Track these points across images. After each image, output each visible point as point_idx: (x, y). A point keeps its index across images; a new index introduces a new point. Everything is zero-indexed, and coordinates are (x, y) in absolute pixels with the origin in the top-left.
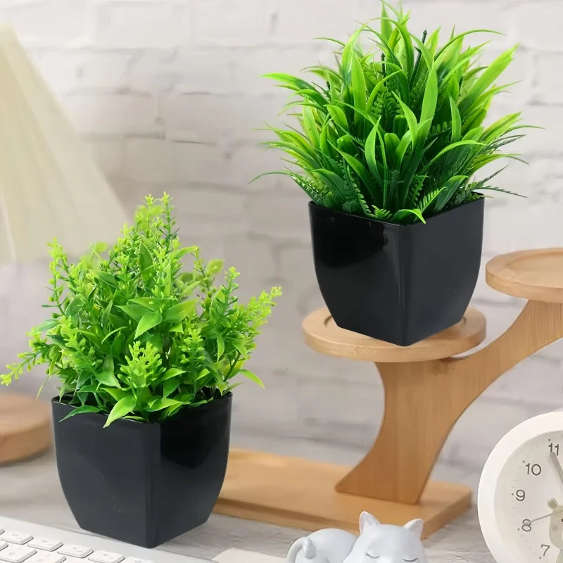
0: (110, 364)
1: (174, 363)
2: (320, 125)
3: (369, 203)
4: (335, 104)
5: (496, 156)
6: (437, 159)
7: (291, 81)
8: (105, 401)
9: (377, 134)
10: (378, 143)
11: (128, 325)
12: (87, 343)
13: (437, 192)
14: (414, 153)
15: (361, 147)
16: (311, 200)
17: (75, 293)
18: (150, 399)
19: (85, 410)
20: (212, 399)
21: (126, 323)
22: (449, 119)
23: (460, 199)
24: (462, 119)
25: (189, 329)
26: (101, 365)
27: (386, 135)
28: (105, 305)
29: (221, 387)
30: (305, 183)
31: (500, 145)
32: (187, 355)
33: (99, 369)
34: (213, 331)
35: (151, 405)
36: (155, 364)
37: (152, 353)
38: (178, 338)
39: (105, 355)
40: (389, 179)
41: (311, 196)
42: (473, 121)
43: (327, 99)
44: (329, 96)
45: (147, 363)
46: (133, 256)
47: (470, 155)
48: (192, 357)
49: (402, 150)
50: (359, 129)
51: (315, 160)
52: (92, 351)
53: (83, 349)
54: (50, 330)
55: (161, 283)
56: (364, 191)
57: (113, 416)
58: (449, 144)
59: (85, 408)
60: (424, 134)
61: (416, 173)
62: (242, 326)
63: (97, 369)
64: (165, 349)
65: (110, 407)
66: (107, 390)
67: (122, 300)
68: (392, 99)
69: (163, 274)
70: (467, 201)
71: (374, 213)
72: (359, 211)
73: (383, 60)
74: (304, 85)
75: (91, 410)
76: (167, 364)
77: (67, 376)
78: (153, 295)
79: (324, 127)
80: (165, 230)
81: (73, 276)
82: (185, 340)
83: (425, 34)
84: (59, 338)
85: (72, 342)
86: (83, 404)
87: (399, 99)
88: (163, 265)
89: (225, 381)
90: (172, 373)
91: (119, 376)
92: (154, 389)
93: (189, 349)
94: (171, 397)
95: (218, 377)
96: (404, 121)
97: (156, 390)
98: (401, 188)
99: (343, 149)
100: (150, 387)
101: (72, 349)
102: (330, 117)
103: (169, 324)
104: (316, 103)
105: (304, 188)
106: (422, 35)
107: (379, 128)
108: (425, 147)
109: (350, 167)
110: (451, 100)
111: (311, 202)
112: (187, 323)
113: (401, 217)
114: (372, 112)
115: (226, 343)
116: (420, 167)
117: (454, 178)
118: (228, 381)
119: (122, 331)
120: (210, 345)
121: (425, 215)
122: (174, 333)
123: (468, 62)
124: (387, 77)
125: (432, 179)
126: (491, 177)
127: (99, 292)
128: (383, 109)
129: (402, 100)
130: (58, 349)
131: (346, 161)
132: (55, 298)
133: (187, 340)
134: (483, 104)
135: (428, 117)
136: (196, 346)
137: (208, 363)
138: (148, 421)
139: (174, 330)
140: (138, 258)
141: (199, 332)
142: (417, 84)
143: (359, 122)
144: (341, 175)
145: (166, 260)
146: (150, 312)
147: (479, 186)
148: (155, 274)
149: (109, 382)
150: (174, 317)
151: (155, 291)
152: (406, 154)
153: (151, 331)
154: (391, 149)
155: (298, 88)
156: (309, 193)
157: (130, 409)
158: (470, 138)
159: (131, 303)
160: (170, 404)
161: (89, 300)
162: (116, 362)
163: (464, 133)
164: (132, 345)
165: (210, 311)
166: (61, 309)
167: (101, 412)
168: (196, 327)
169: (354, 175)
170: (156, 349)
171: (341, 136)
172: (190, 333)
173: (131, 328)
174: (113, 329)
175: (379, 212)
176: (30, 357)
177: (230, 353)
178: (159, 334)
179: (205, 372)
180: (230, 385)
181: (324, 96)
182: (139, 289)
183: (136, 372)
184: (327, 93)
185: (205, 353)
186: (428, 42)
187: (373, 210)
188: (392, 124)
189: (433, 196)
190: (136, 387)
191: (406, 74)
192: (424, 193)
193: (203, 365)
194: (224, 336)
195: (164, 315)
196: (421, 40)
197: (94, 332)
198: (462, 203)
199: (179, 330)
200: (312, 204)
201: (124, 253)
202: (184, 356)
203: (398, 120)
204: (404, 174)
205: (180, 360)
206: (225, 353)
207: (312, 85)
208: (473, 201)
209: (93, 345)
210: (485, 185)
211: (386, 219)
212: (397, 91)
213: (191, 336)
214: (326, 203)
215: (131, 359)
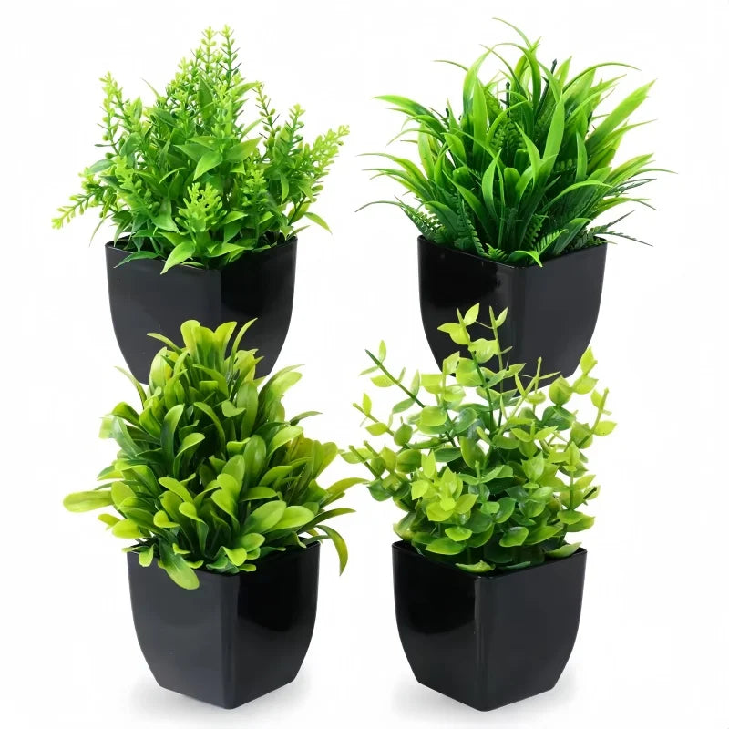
0: (168, 207)
1: (235, 206)
2: (436, 154)
3: (483, 242)
4: (453, 132)
5: (623, 200)
6: (560, 199)
7: (408, 105)
8: (162, 246)
9: (496, 168)
10: (496, 177)
11: (186, 166)
12: (143, 185)
13: (557, 234)
14: (535, 190)
15: (478, 180)
16: (421, 234)
17: (131, 131)
18: (210, 245)
19: (140, 255)
20: (276, 244)
21: (184, 164)
22: (574, 156)
23: (581, 243)
24: (589, 157)
25: (252, 170)
26: (159, 207)
27: (506, 169)
28: (162, 144)
29: (285, 231)
30: (415, 215)
31: (628, 188)
32: (249, 197)
33: (156, 212)
34: (277, 172)
35: (211, 250)
36: (215, 207)
37: (212, 194)
38: (241, 180)
39: (162, 198)
40: (507, 217)
41: (422, 230)
42: (601, 160)
43: (446, 126)
44: (447, 123)
45: (207, 206)
46: (192, 92)
47: (594, 197)
48: (254, 200)
49: (522, 186)
50: (477, 161)
51: (427, 191)
52: (148, 193)
53: (139, 191)
54: (104, 171)
55: (222, 120)
56: (478, 228)
57: (170, 263)
58: (572, 183)
59: (142, 254)
60: (546, 172)
61: (536, 212)
62: (307, 167)
63: (154, 213)
64: (226, 191)
65: (167, 253)
66: (164, 235)
67: (180, 139)
68: (514, 131)
69: (224, 111)
70: (588, 246)
71: (488, 253)
72: (472, 249)
73: (508, 88)
74: (421, 110)
75: (149, 255)
76: (228, 206)
77: (122, 220)
78: (212, 133)
79: (440, 157)
80: (226, 66)
81: (129, 113)
82: (247, 182)
83: (555, 63)
84: (114, 180)
85: (127, 183)
86: (139, 249)
87: (522, 132)
88: (224, 101)
89: (289, 225)
90: (233, 217)
91: (177, 219)
92: (214, 234)
93: (252, 191)
94: (232, 241)
95: (282, 221)
96: (527, 156)
97: (216, 235)
98: (518, 227)
99: (459, 182)
100: (210, 232)
101: (128, 191)
102: (447, 146)
103: (230, 164)
104: (432, 130)
105: (414, 221)
106: (551, 65)
107: (498, 162)
108: (547, 185)
109: (465, 202)
110: (578, 135)
111: (421, 237)
112: (249, 164)
113: (517, 257)
114: (492, 144)
115: (290, 185)
116: (540, 206)
117: (576, 220)
118: (292, 225)
119: (180, 172)
120: (274, 187)
121: (542, 258)
122: (235, 174)
123: (598, 97)
124: (511, 108)
125: (552, 220)
126: (616, 222)
127: (156, 130)
128: (505, 141)
129: (526, 133)
130: (112, 191)
131: (461, 196)
132: (109, 137)
133: (249, 182)
134: (612, 142)
135: (552, 153)
136: (259, 187)
137: (271, 205)
138: (207, 267)
139: (236, 171)
140: (197, 95)
141: (262, 173)
142: (543, 117)
143: (477, 154)
144: (455, 209)
145: (226, 97)
146: (210, 152)
147: (602, 230)
148: (215, 112)
149: (166, 225)
150: (235, 158)
151: (216, 129)
152: (526, 191)
153: (211, 172)
154: (511, 185)
155: (414, 113)
156: (418, 226)
157: (189, 255)
158: (595, 179)
159: (189, 142)
160: (231, 250)
161: (145, 139)
162: (174, 205)
163: (589, 173)
164: (191, 187)
165: (274, 151)
166: (116, 150)
167: (158, 258)
168: (258, 168)
169: (469, 210)
170: (216, 191)
171: (457, 167)
172: (253, 174)
173: (190, 170)
174: (171, 170)
175: (493, 252)
176: (81, 199)
177: (296, 196)
178: (219, 174)
179: (268, 216)
180: (294, 229)
181: (442, 123)
182: (198, 128)
183: (195, 215)
184: (445, 120)
185: (269, 195)
186: (557, 73)
187: (486, 249)
188: (513, 157)
189: (551, 238)
190: (194, 231)
191: (531, 105)
192: (542, 234)
193: (266, 208)
194: (288, 177)
195: (224, 155)
196: (550, 69)
197: (149, 172)
198: (583, 248)
199: (240, 171)
200: (421, 239)
201: (182, 89)
202: (246, 198)
203: (519, 154)
204: (522, 213)
205: (242, 202)
206: (289, 195)
207: (430, 110)
208: (594, 246)
209: (150, 187)
210: (609, 230)
211: (500, 260)
212: (521, 123)
213: (253, 177)
214: (437, 238)
215: (190, 201)
